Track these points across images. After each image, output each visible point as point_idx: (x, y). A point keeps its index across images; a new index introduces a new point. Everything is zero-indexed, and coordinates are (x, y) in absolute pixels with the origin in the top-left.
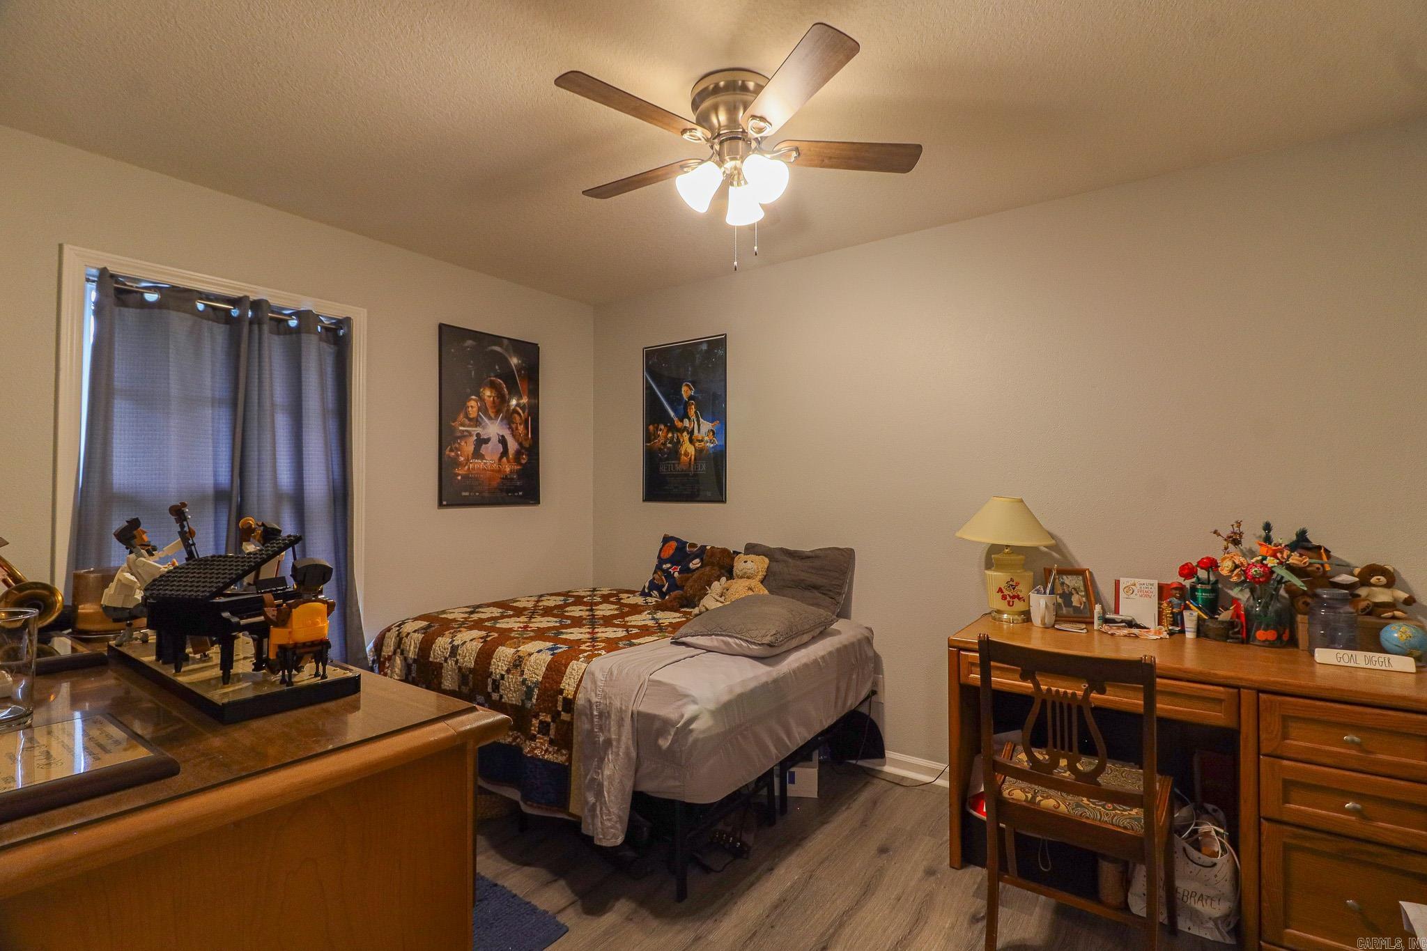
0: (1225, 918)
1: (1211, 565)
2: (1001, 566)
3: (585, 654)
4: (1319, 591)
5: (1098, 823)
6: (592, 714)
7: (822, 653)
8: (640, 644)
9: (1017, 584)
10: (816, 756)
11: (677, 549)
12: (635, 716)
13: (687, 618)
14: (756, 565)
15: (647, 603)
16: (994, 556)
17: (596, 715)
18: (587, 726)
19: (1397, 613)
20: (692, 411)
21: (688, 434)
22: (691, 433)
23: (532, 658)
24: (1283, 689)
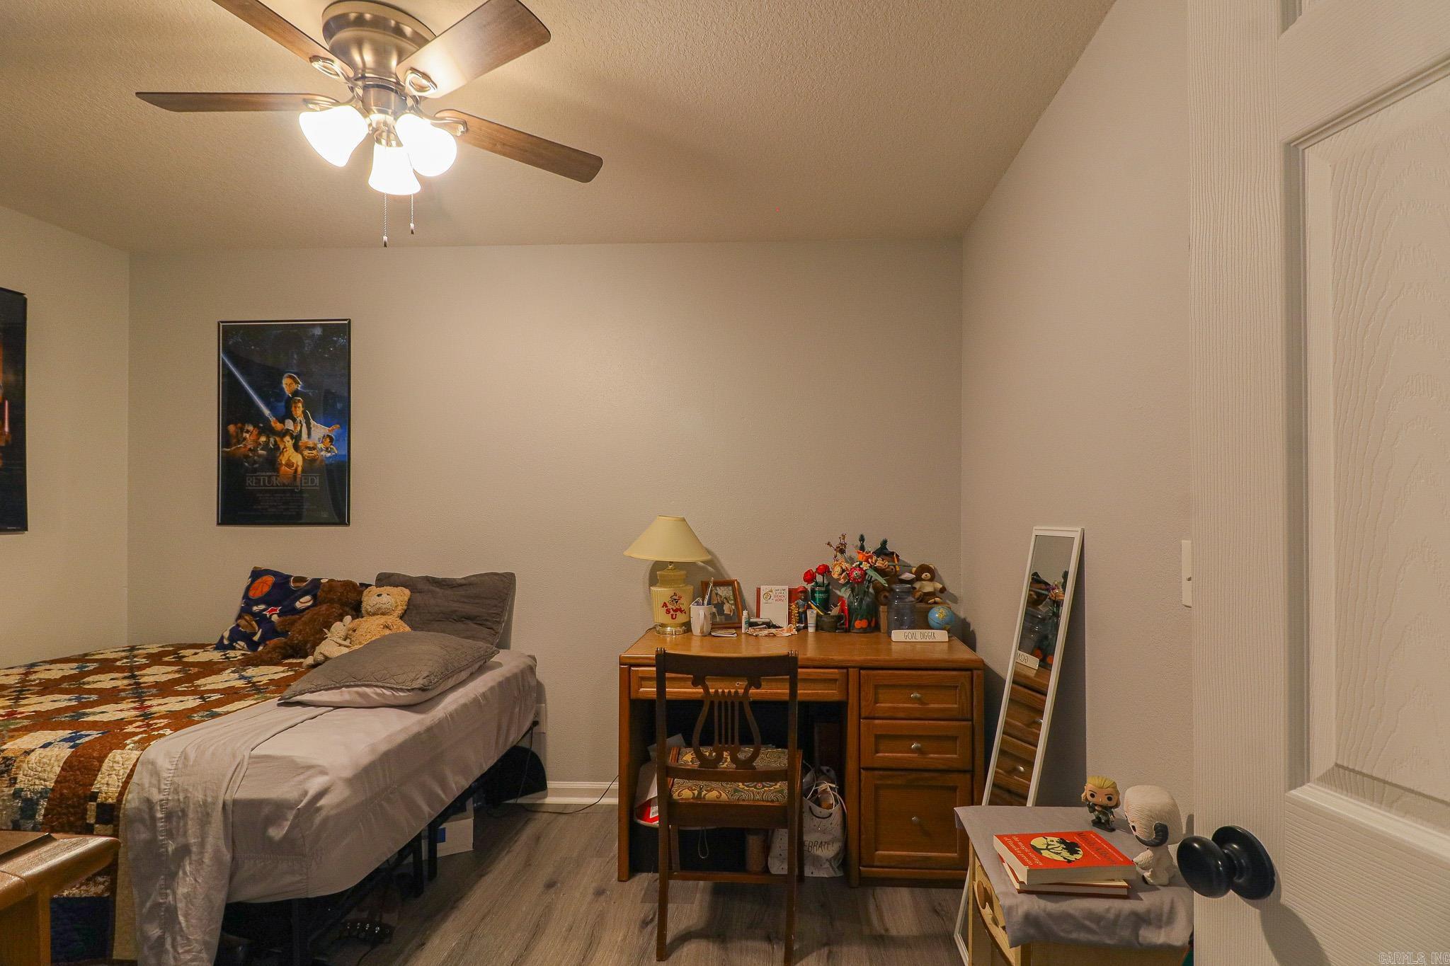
0: (835, 857)
1: (825, 570)
2: (665, 582)
3: (136, 738)
4: (894, 586)
5: (751, 803)
6: (153, 818)
7: (482, 690)
8: (228, 713)
9: (680, 597)
10: (470, 805)
11: (274, 585)
12: (229, 808)
13: (295, 671)
14: (396, 598)
15: (228, 658)
16: (658, 573)
17: (162, 818)
18: (144, 835)
19: (937, 599)
20: (299, 411)
21: (292, 439)
22: (297, 438)
23: (33, 757)
24: (876, 664)
